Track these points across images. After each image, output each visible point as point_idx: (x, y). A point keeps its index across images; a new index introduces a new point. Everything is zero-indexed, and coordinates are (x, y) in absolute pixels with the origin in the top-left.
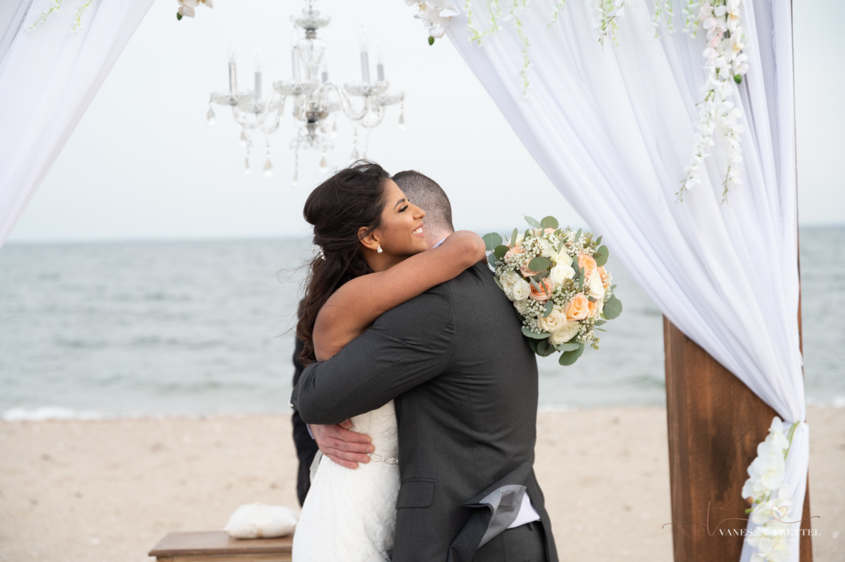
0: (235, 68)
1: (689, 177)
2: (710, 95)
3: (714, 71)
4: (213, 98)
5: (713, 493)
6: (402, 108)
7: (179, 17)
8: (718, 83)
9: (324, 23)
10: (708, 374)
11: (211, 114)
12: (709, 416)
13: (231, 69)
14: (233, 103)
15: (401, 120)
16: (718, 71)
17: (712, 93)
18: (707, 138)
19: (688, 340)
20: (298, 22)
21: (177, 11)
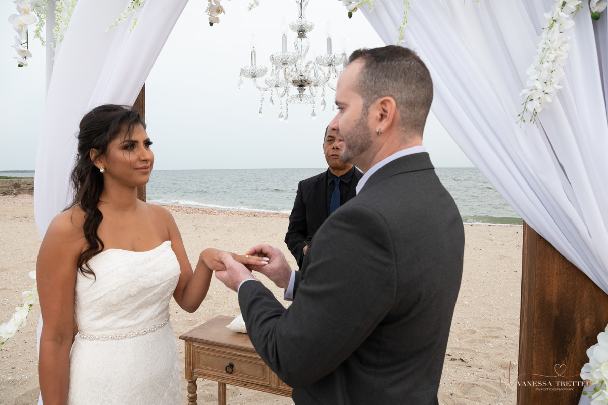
0: (255, 55)
2: (553, 23)
3: (561, 3)
4: (243, 72)
5: (552, 359)
7: (211, 24)
8: (564, 15)
9: (311, 28)
11: (241, 82)
13: (253, 54)
14: (253, 76)
19: (540, 237)
20: (293, 28)
21: (209, 22)
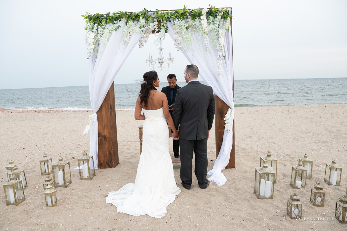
2: (218, 59)
7: (139, 48)
10: (220, 101)
11: (146, 62)
12: (220, 108)
14: (150, 61)
15: (174, 64)
16: (219, 55)
20: (159, 49)
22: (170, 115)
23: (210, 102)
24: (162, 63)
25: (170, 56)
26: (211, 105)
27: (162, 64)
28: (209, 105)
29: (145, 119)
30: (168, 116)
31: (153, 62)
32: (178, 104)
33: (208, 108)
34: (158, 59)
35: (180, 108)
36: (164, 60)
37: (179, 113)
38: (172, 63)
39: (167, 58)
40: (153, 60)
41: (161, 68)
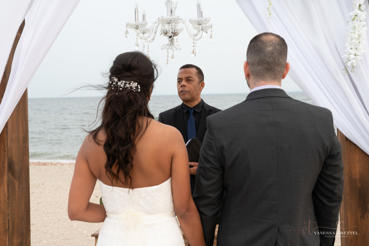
0: (138, 11)
1: (348, 60)
2: (355, 17)
3: (358, 6)
4: (128, 25)
5: (359, 215)
6: (211, 31)
8: (360, 12)
10: (357, 157)
11: (127, 32)
12: (358, 177)
13: (136, 11)
14: (137, 28)
15: (211, 37)
16: (360, 6)
17: (356, 16)
18: (354, 40)
22: (192, 204)
23: (325, 163)
24: (175, 34)
25: (200, 13)
26: (328, 173)
27: (175, 38)
28: (322, 172)
29: (103, 220)
30: (188, 210)
31: (148, 30)
32: (208, 165)
33: (318, 181)
34: (163, 21)
35: (214, 180)
36: (179, 26)
37: (214, 195)
38: (204, 34)
39: (190, 21)
40: (146, 24)
41: (170, 51)
